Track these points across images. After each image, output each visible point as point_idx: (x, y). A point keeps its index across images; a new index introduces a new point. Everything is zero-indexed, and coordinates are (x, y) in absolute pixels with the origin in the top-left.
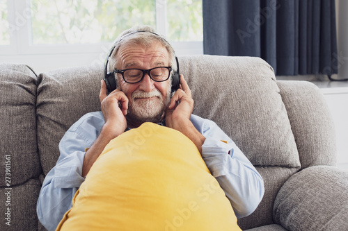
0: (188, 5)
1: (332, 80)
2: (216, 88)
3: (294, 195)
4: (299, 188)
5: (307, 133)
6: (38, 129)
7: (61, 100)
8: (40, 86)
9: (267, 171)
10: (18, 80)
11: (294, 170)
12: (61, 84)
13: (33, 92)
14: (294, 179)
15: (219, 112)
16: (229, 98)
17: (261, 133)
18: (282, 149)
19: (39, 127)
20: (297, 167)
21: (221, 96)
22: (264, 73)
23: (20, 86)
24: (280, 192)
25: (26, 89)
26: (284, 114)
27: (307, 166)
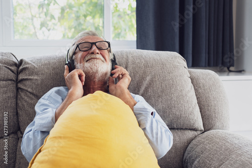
0: (128, 15)
1: (230, 71)
2: (145, 73)
3: (198, 149)
4: (202, 145)
5: (209, 106)
6: (18, 98)
7: (36, 77)
8: (21, 68)
9: (179, 132)
10: (5, 63)
11: (199, 132)
12: (36, 66)
13: (15, 72)
14: (198, 139)
15: (146, 89)
16: (154, 79)
17: (176, 105)
18: (191, 116)
19: (19, 96)
20: (201, 131)
21: (148, 78)
22: (179, 63)
23: (6, 67)
24: (188, 148)
25: (11, 70)
26: (193, 93)
27: (208, 130)
